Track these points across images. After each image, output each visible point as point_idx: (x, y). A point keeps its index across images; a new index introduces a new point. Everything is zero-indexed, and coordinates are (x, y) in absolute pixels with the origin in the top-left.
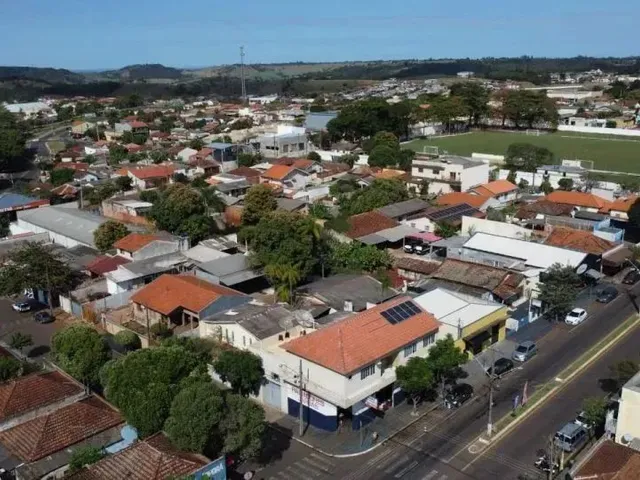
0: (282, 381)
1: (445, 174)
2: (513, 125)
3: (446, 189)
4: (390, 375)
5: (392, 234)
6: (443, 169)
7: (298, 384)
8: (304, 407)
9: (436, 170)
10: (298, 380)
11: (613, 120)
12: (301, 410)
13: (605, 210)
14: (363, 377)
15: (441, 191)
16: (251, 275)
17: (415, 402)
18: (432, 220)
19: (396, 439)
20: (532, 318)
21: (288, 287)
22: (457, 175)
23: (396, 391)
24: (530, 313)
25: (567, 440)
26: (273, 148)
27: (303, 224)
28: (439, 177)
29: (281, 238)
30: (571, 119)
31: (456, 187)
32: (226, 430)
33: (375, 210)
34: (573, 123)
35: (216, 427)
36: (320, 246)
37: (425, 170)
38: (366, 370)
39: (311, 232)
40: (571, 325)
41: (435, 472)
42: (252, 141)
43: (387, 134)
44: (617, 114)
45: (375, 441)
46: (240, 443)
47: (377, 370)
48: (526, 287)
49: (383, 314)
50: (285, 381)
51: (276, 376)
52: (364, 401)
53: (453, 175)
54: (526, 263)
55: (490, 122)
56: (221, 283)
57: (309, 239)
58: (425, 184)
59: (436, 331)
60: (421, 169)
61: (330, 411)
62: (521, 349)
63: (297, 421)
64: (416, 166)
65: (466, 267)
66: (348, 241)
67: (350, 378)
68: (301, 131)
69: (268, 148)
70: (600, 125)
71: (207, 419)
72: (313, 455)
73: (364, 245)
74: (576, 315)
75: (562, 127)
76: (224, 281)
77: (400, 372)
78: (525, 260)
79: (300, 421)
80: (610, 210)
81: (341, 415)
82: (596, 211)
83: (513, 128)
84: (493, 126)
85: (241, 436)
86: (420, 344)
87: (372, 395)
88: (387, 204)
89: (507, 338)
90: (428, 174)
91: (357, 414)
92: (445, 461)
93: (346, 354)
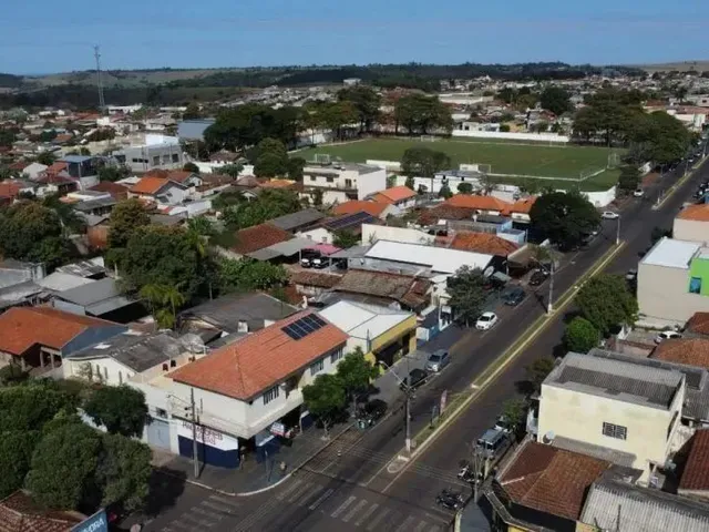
0: (170, 417)
1: (340, 182)
2: (407, 131)
3: (342, 198)
4: (297, 396)
5: (287, 248)
6: (337, 176)
7: (190, 418)
8: (198, 443)
9: (330, 178)
10: (190, 412)
11: (505, 124)
12: (195, 448)
13: (506, 212)
14: (266, 402)
15: (336, 201)
16: (123, 302)
17: (326, 426)
18: (329, 231)
19: (307, 467)
20: (442, 326)
21: (171, 311)
22: (353, 184)
23: (303, 415)
24: (441, 321)
25: (489, 447)
26: (141, 161)
27: (184, 239)
28: (333, 185)
29: (159, 256)
30: (464, 124)
31: (352, 195)
32: (105, 478)
33: (267, 222)
34: (467, 128)
35: (91, 475)
36: (206, 264)
37: (317, 178)
38: (268, 393)
39: (194, 247)
40: (482, 330)
41: (352, 498)
42: (115, 153)
43: (273, 141)
44: (509, 118)
45: (283, 473)
46: (123, 491)
47: (282, 393)
48: (434, 294)
49: (284, 329)
50: (174, 417)
51: (162, 412)
52: (268, 429)
53: (348, 182)
54: (433, 269)
55: (382, 128)
56: (88, 313)
57: (192, 255)
58: (319, 192)
59: (344, 344)
60: (313, 177)
61: (228, 445)
62: (434, 358)
63: (191, 461)
64: (307, 174)
65: (370, 276)
66: (238, 257)
67: (251, 403)
68: (174, 140)
69: (135, 160)
70: (493, 129)
71: (79, 466)
72: (213, 497)
73: (255, 261)
74: (486, 319)
75: (456, 133)
76: (91, 310)
77: (307, 392)
78: (430, 266)
79: (195, 462)
80: (511, 212)
81: (243, 448)
82: (497, 214)
83: (408, 135)
84: (386, 133)
85: (123, 482)
86: (327, 361)
87: (278, 421)
88: (278, 216)
89: (418, 348)
90: (321, 182)
91: (261, 444)
92: (363, 485)
93: (244, 377)
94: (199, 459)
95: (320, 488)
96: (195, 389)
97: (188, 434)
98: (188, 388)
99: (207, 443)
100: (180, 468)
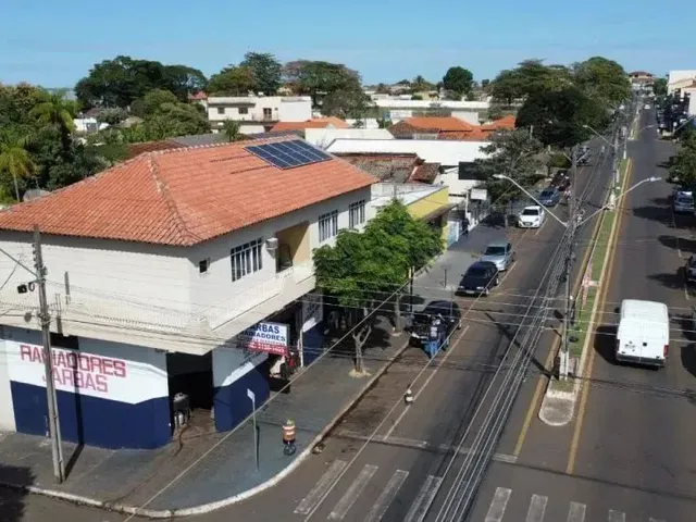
1: (256, 112)
6: (253, 105)
7: (36, 325)
8: (60, 393)
9: (243, 109)
11: (418, 95)
12: (53, 406)
14: (237, 275)
17: (359, 344)
19: (343, 432)
22: (273, 112)
23: (306, 327)
28: (247, 117)
37: (227, 110)
40: (532, 228)
45: (291, 449)
47: (269, 261)
53: (267, 111)
58: (231, 126)
60: (221, 108)
62: (495, 251)
63: (44, 442)
64: (214, 105)
67: (203, 267)
74: (534, 213)
77: (323, 261)
88: (181, 135)
90: (232, 114)
91: (228, 382)
92: (506, 458)
93: (181, 206)
94: (65, 436)
95: (401, 474)
96: (46, 249)
97: (34, 375)
98: (26, 249)
99: (83, 391)
100: (16, 460)
